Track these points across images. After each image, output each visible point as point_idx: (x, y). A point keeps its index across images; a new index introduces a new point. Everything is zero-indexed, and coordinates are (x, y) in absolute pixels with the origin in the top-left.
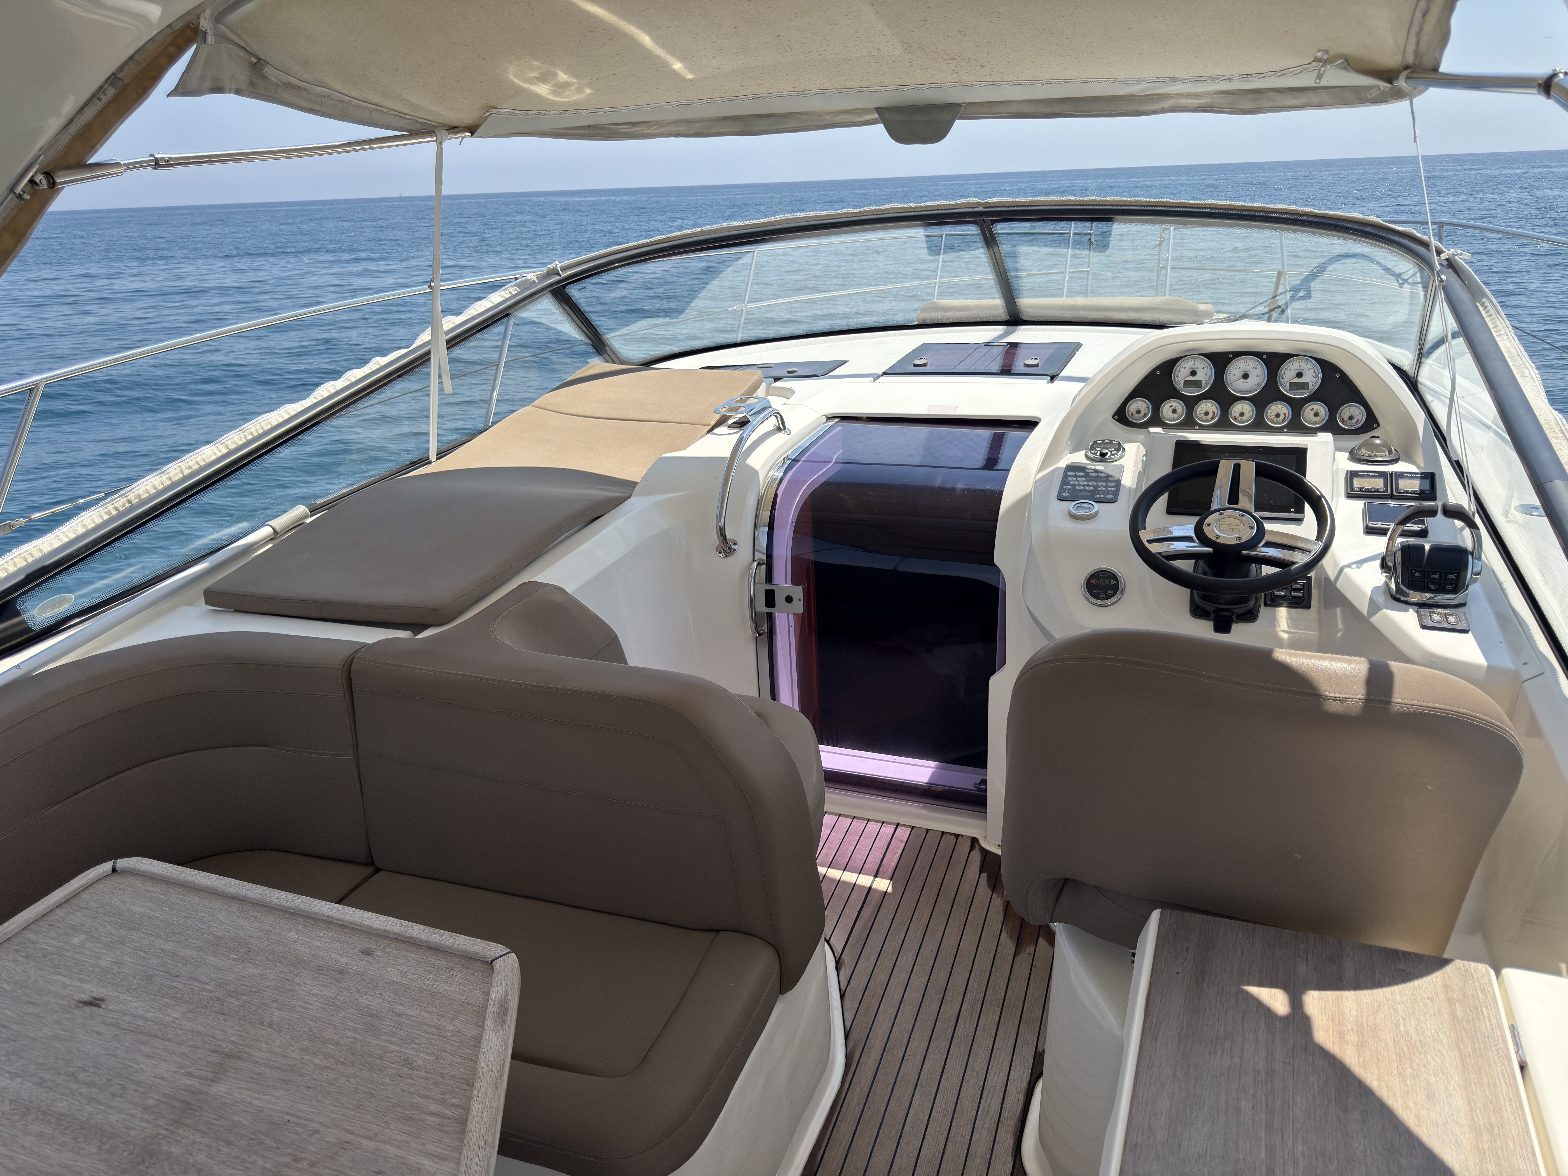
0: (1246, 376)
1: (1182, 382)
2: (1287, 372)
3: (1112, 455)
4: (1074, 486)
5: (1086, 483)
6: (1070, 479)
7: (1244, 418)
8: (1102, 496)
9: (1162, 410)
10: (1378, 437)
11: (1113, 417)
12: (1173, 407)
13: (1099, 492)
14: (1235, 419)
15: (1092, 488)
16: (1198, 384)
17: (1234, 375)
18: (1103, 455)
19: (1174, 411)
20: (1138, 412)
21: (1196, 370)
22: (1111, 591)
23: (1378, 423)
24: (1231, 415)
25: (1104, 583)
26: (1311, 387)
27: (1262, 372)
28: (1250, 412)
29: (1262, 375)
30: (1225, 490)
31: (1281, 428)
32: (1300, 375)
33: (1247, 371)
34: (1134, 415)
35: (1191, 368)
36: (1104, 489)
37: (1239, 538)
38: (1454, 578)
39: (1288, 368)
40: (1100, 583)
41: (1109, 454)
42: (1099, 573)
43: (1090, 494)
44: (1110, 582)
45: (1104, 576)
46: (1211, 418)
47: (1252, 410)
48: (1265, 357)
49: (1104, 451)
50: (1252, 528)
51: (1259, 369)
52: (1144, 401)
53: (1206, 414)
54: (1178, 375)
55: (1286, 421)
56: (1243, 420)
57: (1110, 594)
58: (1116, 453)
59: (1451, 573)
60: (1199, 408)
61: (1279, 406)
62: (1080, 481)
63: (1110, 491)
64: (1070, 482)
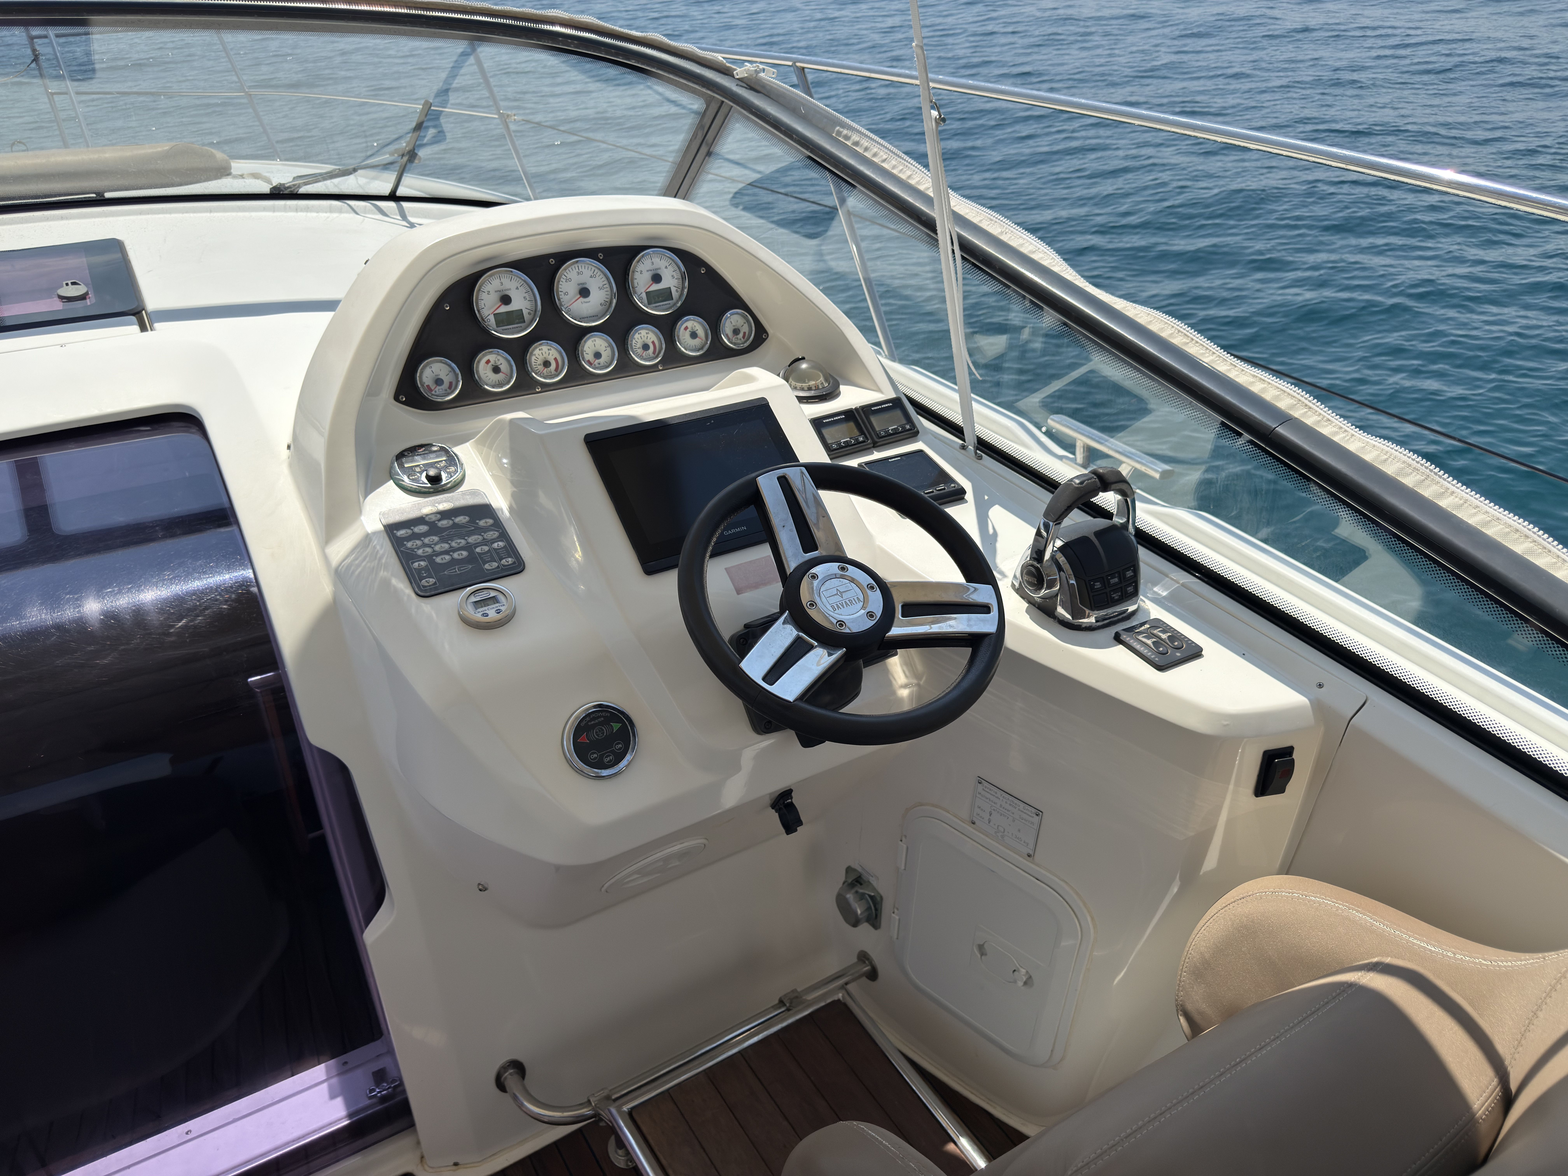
0: (584, 292)
1: (492, 318)
2: (637, 275)
3: (450, 475)
4: (429, 558)
5: (446, 546)
6: (409, 545)
7: (602, 360)
8: (495, 564)
9: (478, 372)
10: (803, 358)
11: (396, 398)
12: (492, 362)
13: (482, 558)
14: (590, 363)
15: (465, 553)
16: (515, 318)
17: (566, 294)
18: (435, 480)
19: (496, 370)
20: (439, 382)
21: (507, 293)
22: (619, 743)
23: (766, 332)
24: (583, 359)
25: (603, 733)
26: (675, 294)
27: (606, 282)
28: (609, 349)
29: (607, 286)
30: (791, 530)
31: (656, 365)
32: (657, 278)
33: (586, 283)
34: (433, 388)
35: (500, 291)
36: (486, 548)
37: (870, 615)
38: (1132, 574)
39: (638, 269)
40: (597, 735)
41: (444, 476)
42: (588, 719)
43: (471, 566)
44: (612, 726)
45: (600, 720)
46: (556, 370)
47: (610, 345)
48: (601, 256)
49: (432, 472)
50: (872, 588)
51: (601, 277)
52: (441, 362)
53: (547, 364)
54: (483, 306)
55: (660, 352)
56: (602, 364)
57: (620, 749)
58: (452, 469)
59: (1128, 569)
60: (533, 358)
61: (643, 332)
62: (432, 544)
63: (501, 550)
64: (416, 552)
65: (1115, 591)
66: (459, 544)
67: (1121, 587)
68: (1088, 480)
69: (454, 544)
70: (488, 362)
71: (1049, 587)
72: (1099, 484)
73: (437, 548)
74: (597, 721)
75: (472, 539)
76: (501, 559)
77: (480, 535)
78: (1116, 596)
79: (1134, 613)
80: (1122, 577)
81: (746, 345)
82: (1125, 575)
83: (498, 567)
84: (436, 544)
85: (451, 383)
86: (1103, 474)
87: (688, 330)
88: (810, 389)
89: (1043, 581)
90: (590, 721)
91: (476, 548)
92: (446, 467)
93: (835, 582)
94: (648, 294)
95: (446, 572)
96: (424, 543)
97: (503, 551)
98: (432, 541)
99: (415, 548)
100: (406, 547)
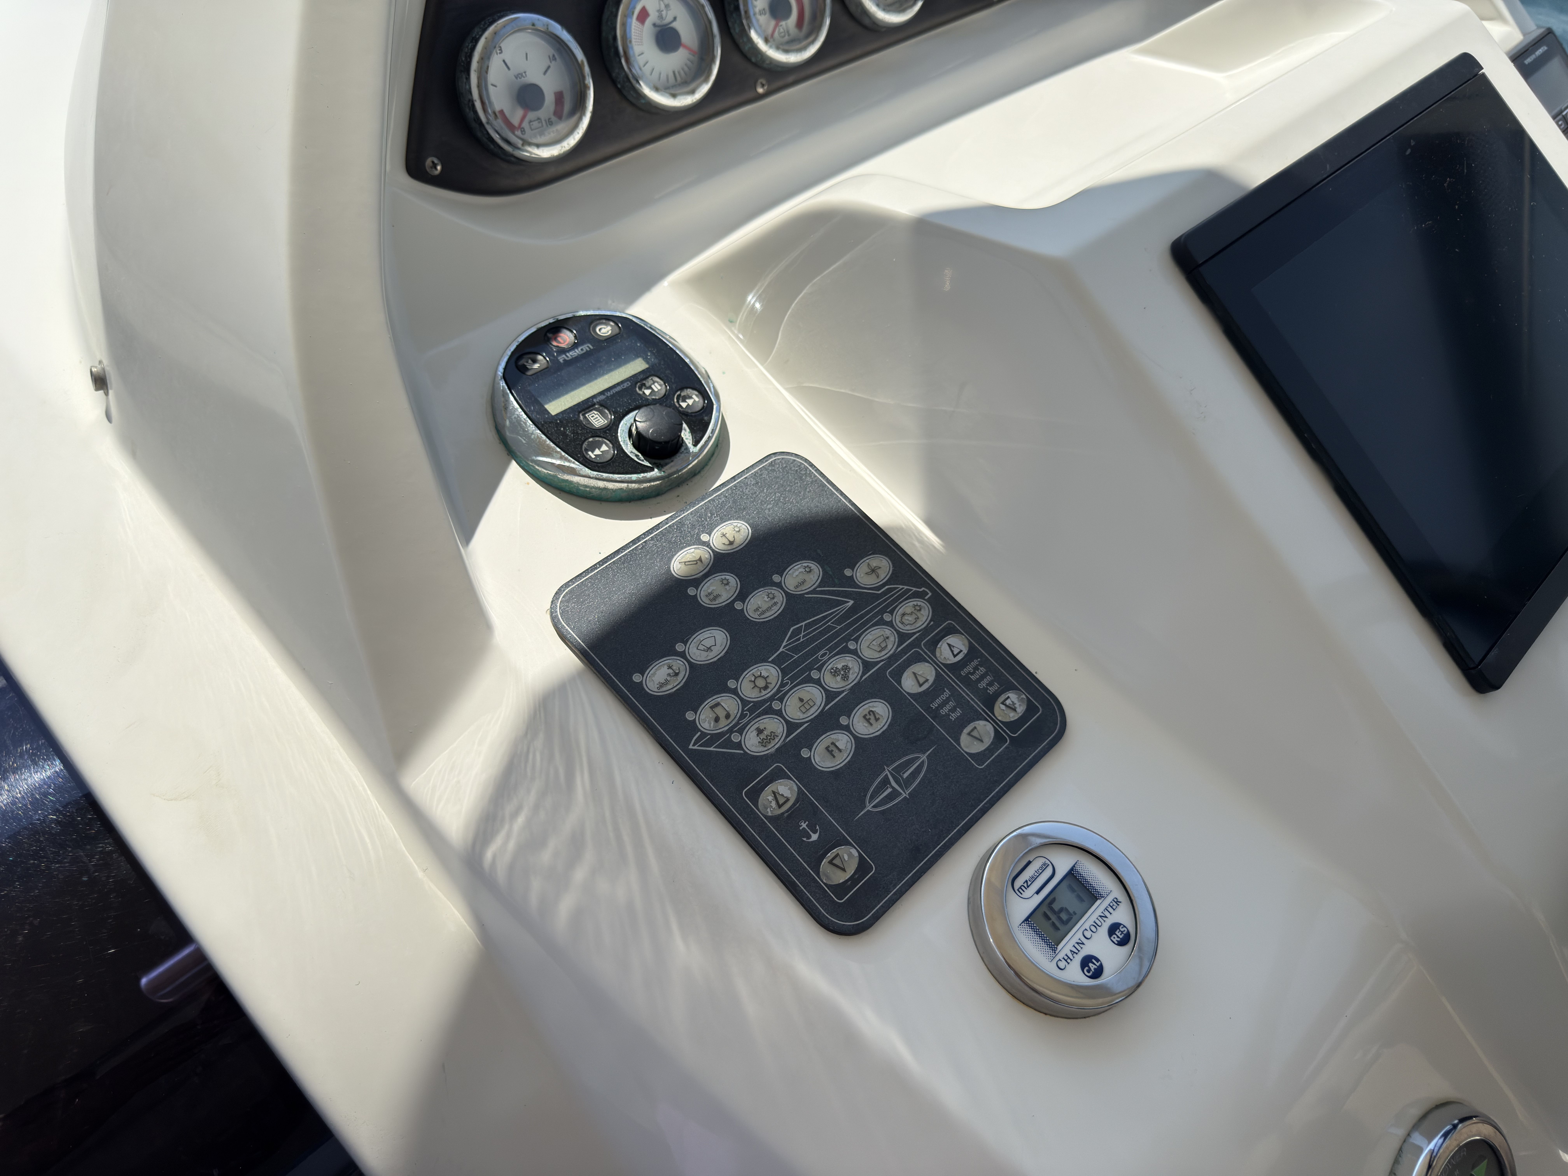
4: (792, 759)
5: (814, 696)
6: (706, 721)
8: (985, 729)
9: (625, 49)
13: (938, 714)
15: (880, 708)
19: (666, 39)
20: (530, 96)
36: (927, 672)
43: (924, 757)
46: (804, 22)
62: (772, 699)
63: (969, 668)
64: (739, 746)
66: (845, 677)
69: (830, 681)
70: (645, 15)
75: (870, 647)
76: (990, 702)
77: (884, 622)
83: (997, 735)
84: (781, 696)
85: (560, 97)
91: (898, 675)
92: (669, 394)
95: (869, 807)
96: (744, 702)
97: (976, 668)
98: (766, 688)
99: (731, 731)
100: (704, 735)
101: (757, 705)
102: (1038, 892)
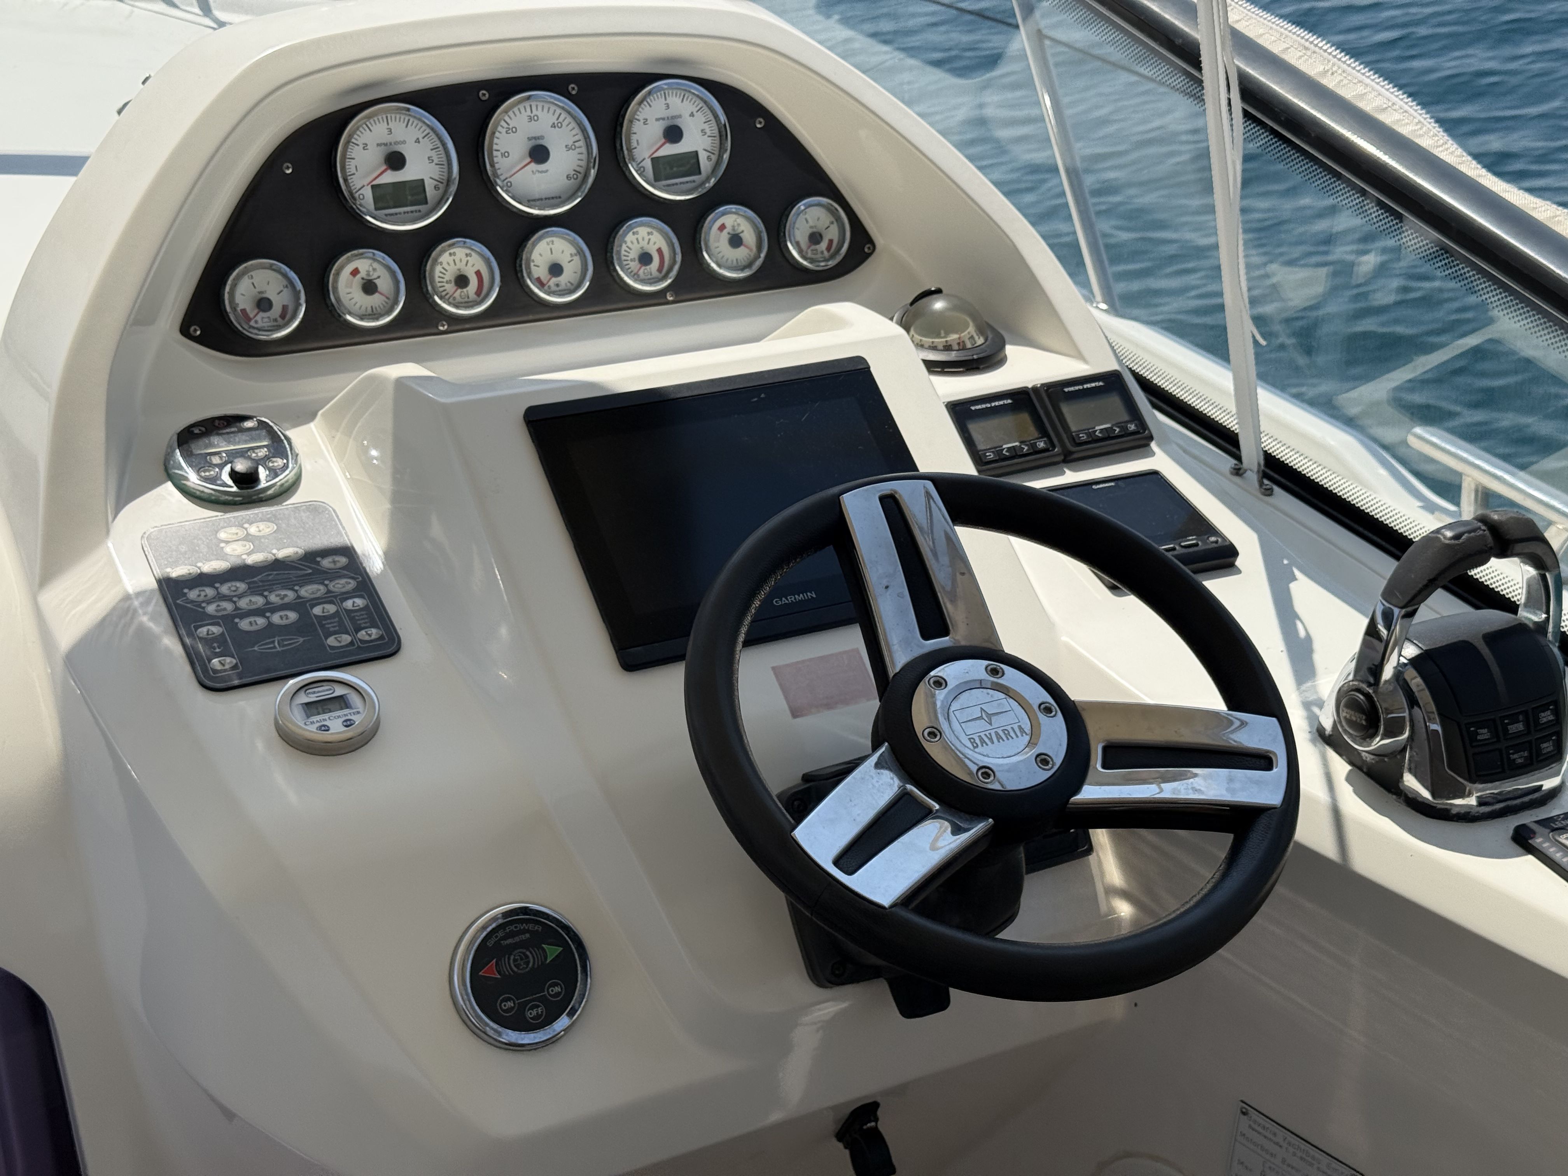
0: (539, 154)
1: (368, 193)
2: (637, 127)
3: (274, 472)
4: (228, 620)
5: (259, 601)
6: (193, 594)
7: (564, 279)
8: (346, 639)
9: (335, 289)
10: (939, 291)
11: (185, 331)
12: (363, 274)
13: (324, 626)
14: (541, 284)
15: (293, 616)
17: (506, 154)
18: (246, 480)
19: (369, 287)
20: (264, 304)
21: (399, 148)
22: (556, 985)
23: (870, 241)
24: (529, 274)
25: (528, 963)
26: (705, 164)
27: (580, 136)
28: (577, 259)
29: (582, 143)
30: (901, 595)
31: (662, 293)
32: (673, 133)
33: (542, 137)
34: (251, 316)
35: (386, 145)
36: (331, 609)
37: (1043, 760)
38: (1551, 718)
39: (641, 116)
40: (517, 966)
41: (262, 473)
42: (501, 934)
43: (301, 640)
44: (544, 950)
45: (523, 937)
46: (478, 292)
47: (580, 252)
48: (573, 89)
49: (241, 466)
50: (1048, 710)
51: (570, 127)
52: (271, 267)
53: (461, 281)
54: (353, 170)
55: (670, 269)
56: (562, 287)
57: (558, 994)
58: (279, 462)
59: (1544, 708)
60: (438, 269)
61: (643, 231)
62: (235, 596)
63: (358, 614)
64: (204, 608)
65: (1518, 748)
66: (282, 599)
67: (1530, 742)
68: (1469, 532)
69: (273, 598)
70: (355, 272)
71: (1388, 734)
72: (1490, 540)
73: (243, 603)
74: (517, 939)
75: (307, 591)
76: (358, 629)
77: (323, 584)
78: (1518, 758)
79: (1554, 793)
80: (1532, 722)
81: (832, 263)
82: (1537, 719)
83: (352, 643)
84: (240, 596)
85: (285, 308)
86: (1500, 522)
87: (725, 232)
88: (948, 348)
89: (1378, 720)
90: (504, 938)
91: (313, 606)
92: (267, 458)
93: (979, 695)
94: (655, 161)
95: (256, 648)
96: (218, 593)
97: (363, 615)
98: (234, 591)
99: (203, 602)
100: (188, 599)
101: (225, 596)
102: (317, 697)
